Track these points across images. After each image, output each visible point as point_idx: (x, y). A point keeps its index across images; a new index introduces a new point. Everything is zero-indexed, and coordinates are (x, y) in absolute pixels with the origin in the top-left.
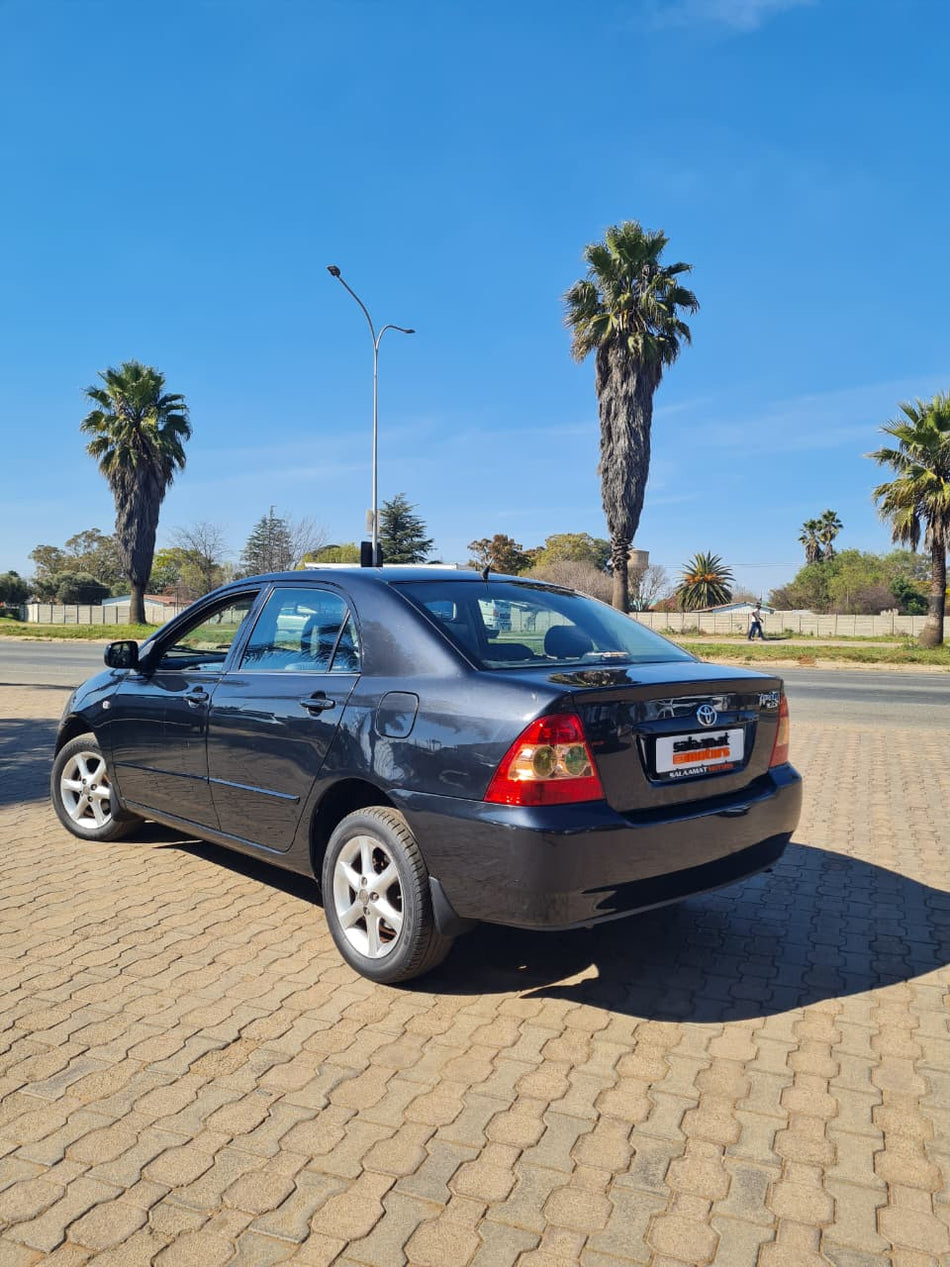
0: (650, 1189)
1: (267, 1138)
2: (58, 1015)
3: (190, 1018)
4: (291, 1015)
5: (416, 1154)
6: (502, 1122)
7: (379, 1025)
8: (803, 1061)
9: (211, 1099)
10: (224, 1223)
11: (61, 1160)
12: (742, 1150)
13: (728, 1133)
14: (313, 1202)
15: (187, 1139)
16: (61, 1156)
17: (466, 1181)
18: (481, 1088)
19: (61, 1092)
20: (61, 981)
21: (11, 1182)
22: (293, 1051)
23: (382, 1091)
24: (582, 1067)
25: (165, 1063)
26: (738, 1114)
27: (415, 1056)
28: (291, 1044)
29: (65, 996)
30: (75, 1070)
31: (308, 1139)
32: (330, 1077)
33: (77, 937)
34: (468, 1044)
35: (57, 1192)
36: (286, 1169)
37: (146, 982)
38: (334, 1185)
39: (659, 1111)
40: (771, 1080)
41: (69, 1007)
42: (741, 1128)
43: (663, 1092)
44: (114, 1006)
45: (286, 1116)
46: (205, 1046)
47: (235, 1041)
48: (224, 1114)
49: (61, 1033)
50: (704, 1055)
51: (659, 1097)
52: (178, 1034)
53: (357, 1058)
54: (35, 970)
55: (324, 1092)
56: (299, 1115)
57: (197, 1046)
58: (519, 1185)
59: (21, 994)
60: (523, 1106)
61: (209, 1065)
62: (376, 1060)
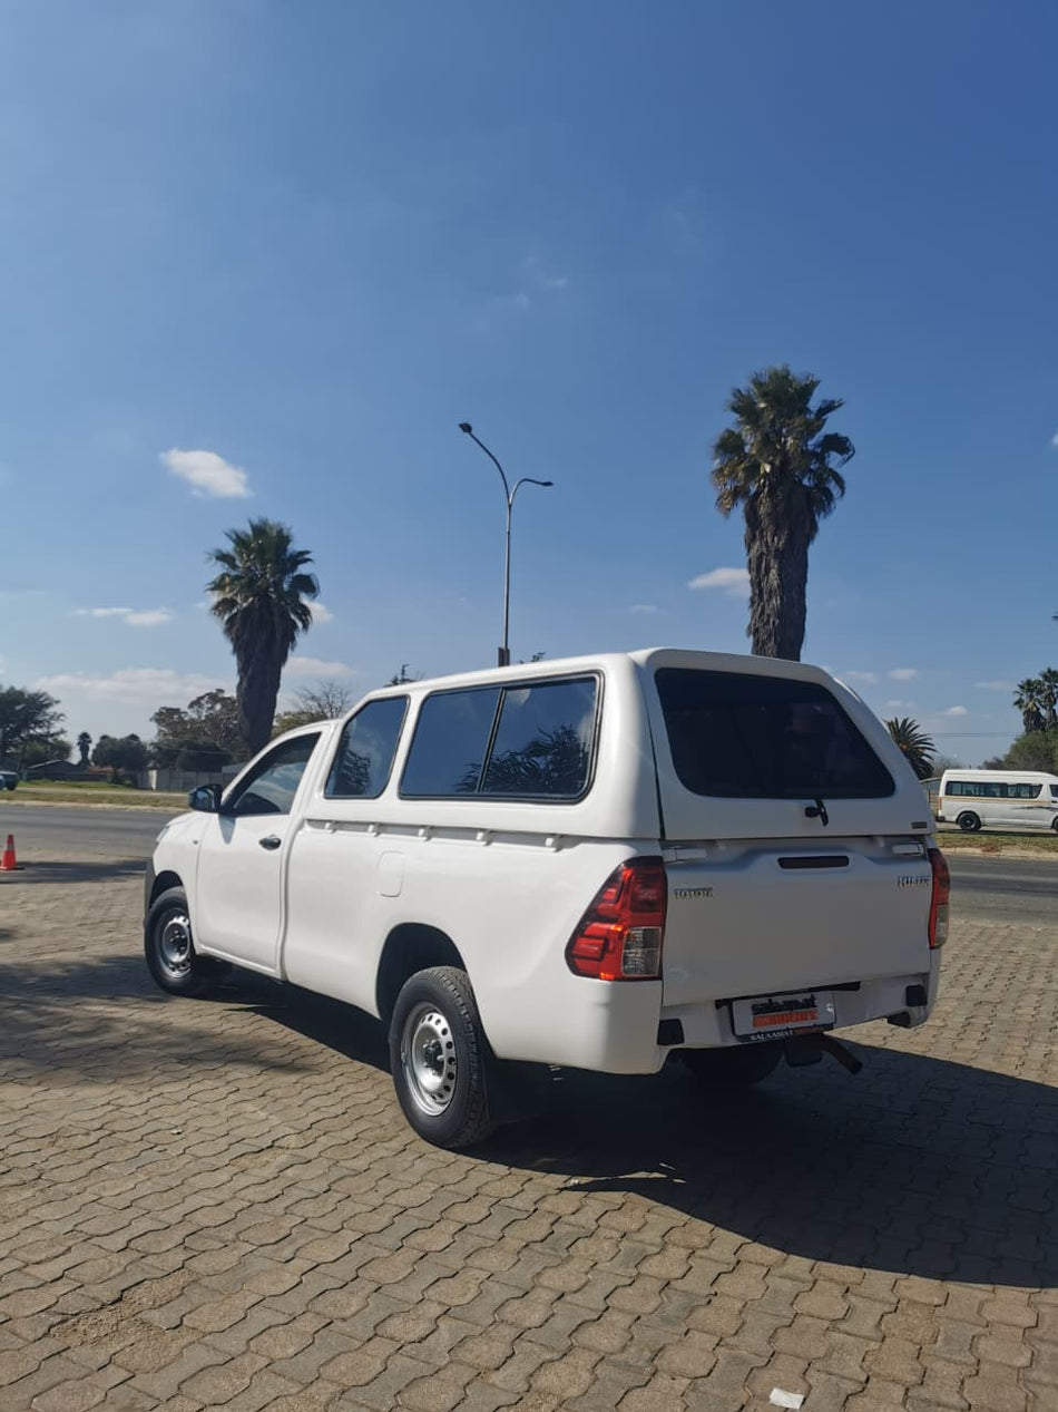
3: (236, 1132)
6: (457, 1209)
9: (242, 1181)
10: (235, 1248)
14: (302, 1242)
16: (128, 1205)
18: (450, 1188)
22: (312, 1157)
28: (311, 1152)
31: (309, 1208)
32: (335, 1174)
36: (287, 1223)
38: (319, 1234)
45: (295, 1194)
47: (268, 1148)
48: (250, 1190)
49: (137, 1135)
53: (360, 1164)
57: (238, 1150)
61: (245, 1161)
62: (375, 1166)
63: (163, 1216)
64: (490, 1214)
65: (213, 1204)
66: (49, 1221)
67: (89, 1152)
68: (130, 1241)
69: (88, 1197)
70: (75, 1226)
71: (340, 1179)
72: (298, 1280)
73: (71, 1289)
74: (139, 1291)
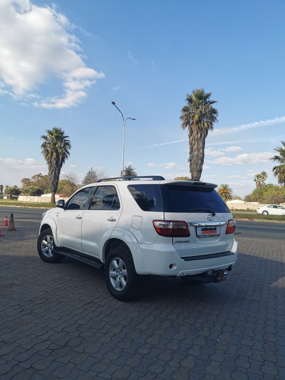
0: (174, 330)
1: (98, 318)
2: (53, 296)
3: (81, 298)
4: (102, 299)
5: (128, 322)
6: (146, 318)
9: (87, 312)
11: (59, 320)
12: (195, 325)
13: (193, 322)
15: (83, 318)
17: (138, 327)
21: (50, 322)
23: (122, 312)
24: (164, 310)
25: (76, 305)
26: (196, 320)
28: (102, 304)
29: (53, 293)
31: (107, 319)
35: (59, 324)
36: (103, 323)
37: (70, 291)
39: (179, 318)
41: (55, 295)
42: (196, 322)
44: (64, 295)
45: (102, 315)
46: (84, 303)
47: (90, 303)
48: (90, 314)
49: (54, 300)
52: (78, 301)
54: (46, 288)
55: (110, 312)
56: (105, 315)
58: (148, 328)
59: (44, 292)
60: (151, 316)
63: (69, 322)
64: (155, 320)
65: (81, 318)
66: (39, 324)
67: (43, 304)
68: (63, 329)
69: (47, 317)
70: (47, 325)
71: (113, 311)
72: (111, 339)
73: (52, 342)
74: (70, 343)
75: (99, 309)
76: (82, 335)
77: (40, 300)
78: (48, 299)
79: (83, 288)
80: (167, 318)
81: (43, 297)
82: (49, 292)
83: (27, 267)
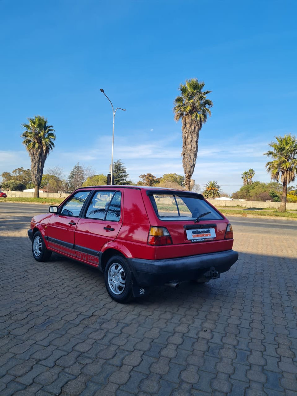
0: (215, 356)
1: (106, 341)
2: (39, 308)
3: (77, 310)
4: (106, 310)
5: (148, 346)
6: (171, 338)
7: (132, 313)
8: (254, 325)
9: (88, 331)
10: (98, 362)
11: (49, 345)
12: (239, 347)
13: (235, 343)
14: (122, 356)
15: (84, 341)
16: (49, 344)
17: (164, 353)
18: (164, 330)
19: (45, 328)
20: (38, 299)
21: (37, 350)
22: (109, 319)
23: (136, 330)
24: (191, 325)
25: (73, 321)
26: (237, 338)
27: (144, 321)
28: (108, 317)
29: (40, 303)
30: (47, 322)
31: (118, 341)
32: (121, 325)
33: (39, 288)
34: (158, 318)
35: (50, 353)
36: (113, 348)
37: (62, 300)
38: (127, 353)
39: (215, 337)
40: (245, 330)
41: (42, 306)
42: (238, 341)
43: (216, 332)
44: (54, 306)
45: (110, 336)
46: (83, 317)
47: (92, 316)
48: (93, 334)
49: (41, 313)
50: (226, 323)
51: (214, 333)
52: (75, 314)
53: (127, 321)
54: (30, 296)
55: (120, 329)
56: (114, 335)
57: (81, 317)
58: (178, 354)
59: (27, 302)
60: (177, 334)
61: (86, 322)
62: (133, 322)
63: (64, 348)
64: (184, 340)
65: (81, 341)
66: (19, 354)
67: (25, 321)
68: (55, 361)
69: (31, 342)
70: (30, 355)
71: (124, 327)
72: (129, 376)
73: (39, 388)
74: (68, 387)
75: (104, 326)
76: (85, 371)
77: (22, 313)
78: (33, 312)
79: (80, 296)
80: (199, 338)
81: (25, 310)
82: (33, 303)
83: (5, 269)
